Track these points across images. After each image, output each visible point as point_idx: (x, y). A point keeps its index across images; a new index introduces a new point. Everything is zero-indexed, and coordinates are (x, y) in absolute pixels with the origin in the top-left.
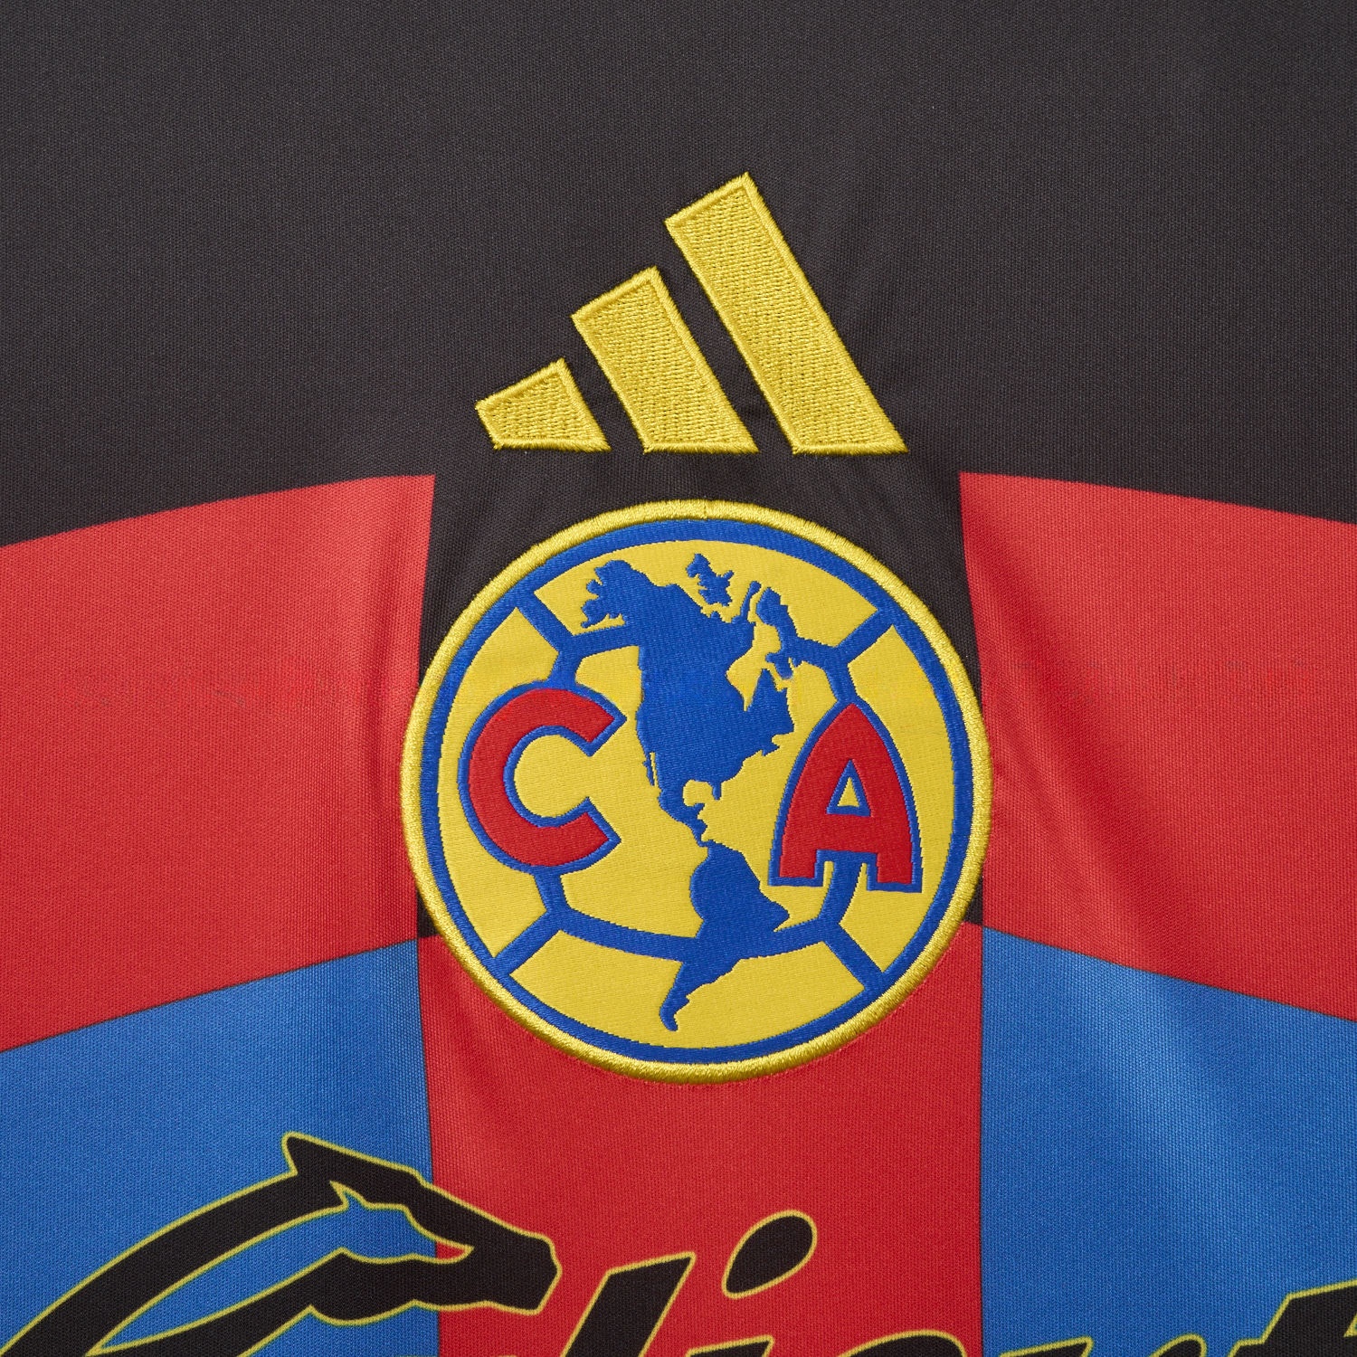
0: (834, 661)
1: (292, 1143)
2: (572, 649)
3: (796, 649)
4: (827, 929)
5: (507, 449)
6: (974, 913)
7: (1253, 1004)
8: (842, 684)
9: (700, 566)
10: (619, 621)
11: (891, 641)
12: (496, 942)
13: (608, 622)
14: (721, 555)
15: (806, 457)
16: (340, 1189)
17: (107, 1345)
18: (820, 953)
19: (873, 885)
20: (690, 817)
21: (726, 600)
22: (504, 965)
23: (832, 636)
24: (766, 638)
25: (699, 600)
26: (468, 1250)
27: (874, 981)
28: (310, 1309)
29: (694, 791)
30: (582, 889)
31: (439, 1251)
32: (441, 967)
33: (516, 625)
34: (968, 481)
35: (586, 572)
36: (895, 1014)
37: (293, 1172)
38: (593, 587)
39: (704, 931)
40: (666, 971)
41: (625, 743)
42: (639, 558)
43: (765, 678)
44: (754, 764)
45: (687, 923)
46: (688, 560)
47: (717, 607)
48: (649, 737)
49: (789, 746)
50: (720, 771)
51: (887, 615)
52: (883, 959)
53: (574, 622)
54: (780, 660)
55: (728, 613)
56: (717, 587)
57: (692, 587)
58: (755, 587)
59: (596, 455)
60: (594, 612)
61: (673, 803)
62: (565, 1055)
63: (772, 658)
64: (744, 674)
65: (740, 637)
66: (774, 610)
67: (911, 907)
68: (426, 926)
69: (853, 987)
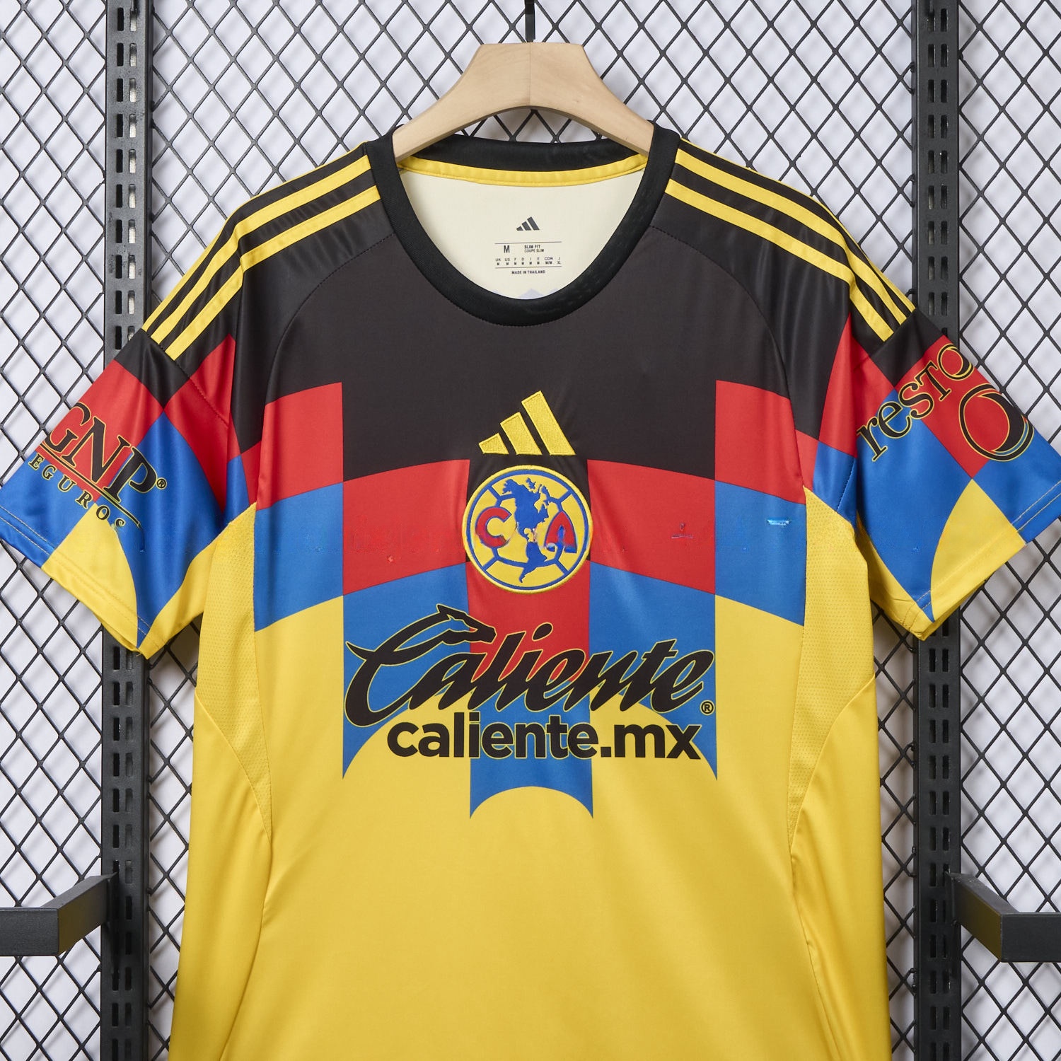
0: (558, 502)
1: (438, 606)
2: (500, 499)
3: (550, 499)
4: (556, 561)
5: (486, 454)
6: (589, 558)
7: (650, 579)
8: (560, 507)
9: (529, 480)
10: (511, 493)
11: (571, 497)
12: (483, 563)
13: (508, 493)
14: (533, 478)
15: (553, 456)
16: (449, 616)
17: (401, 648)
18: (554, 566)
19: (567, 551)
20: (526, 536)
21: (534, 488)
22: (485, 568)
23: (558, 497)
24: (543, 497)
25: (528, 488)
26: (477, 629)
27: (566, 573)
28: (443, 642)
29: (527, 531)
30: (502, 552)
31: (470, 630)
32: (471, 569)
33: (488, 493)
34: (589, 461)
35: (503, 481)
36: (571, 580)
37: (439, 612)
38: (505, 485)
39: (529, 561)
40: (521, 569)
41: (511, 520)
42: (515, 478)
43: (543, 506)
44: (540, 525)
45: (525, 560)
46: (526, 479)
47: (532, 489)
48: (517, 519)
49: (548, 521)
50: (533, 526)
51: (571, 491)
52: (568, 568)
53: (501, 493)
54: (546, 502)
55: (535, 491)
56: (532, 485)
57: (527, 485)
58: (541, 485)
59: (506, 455)
60: (505, 491)
61: (522, 533)
62: (498, 588)
63: (544, 501)
64: (538, 505)
65: (537, 496)
66: (545, 491)
67: (575, 556)
68: (468, 560)
69: (562, 574)
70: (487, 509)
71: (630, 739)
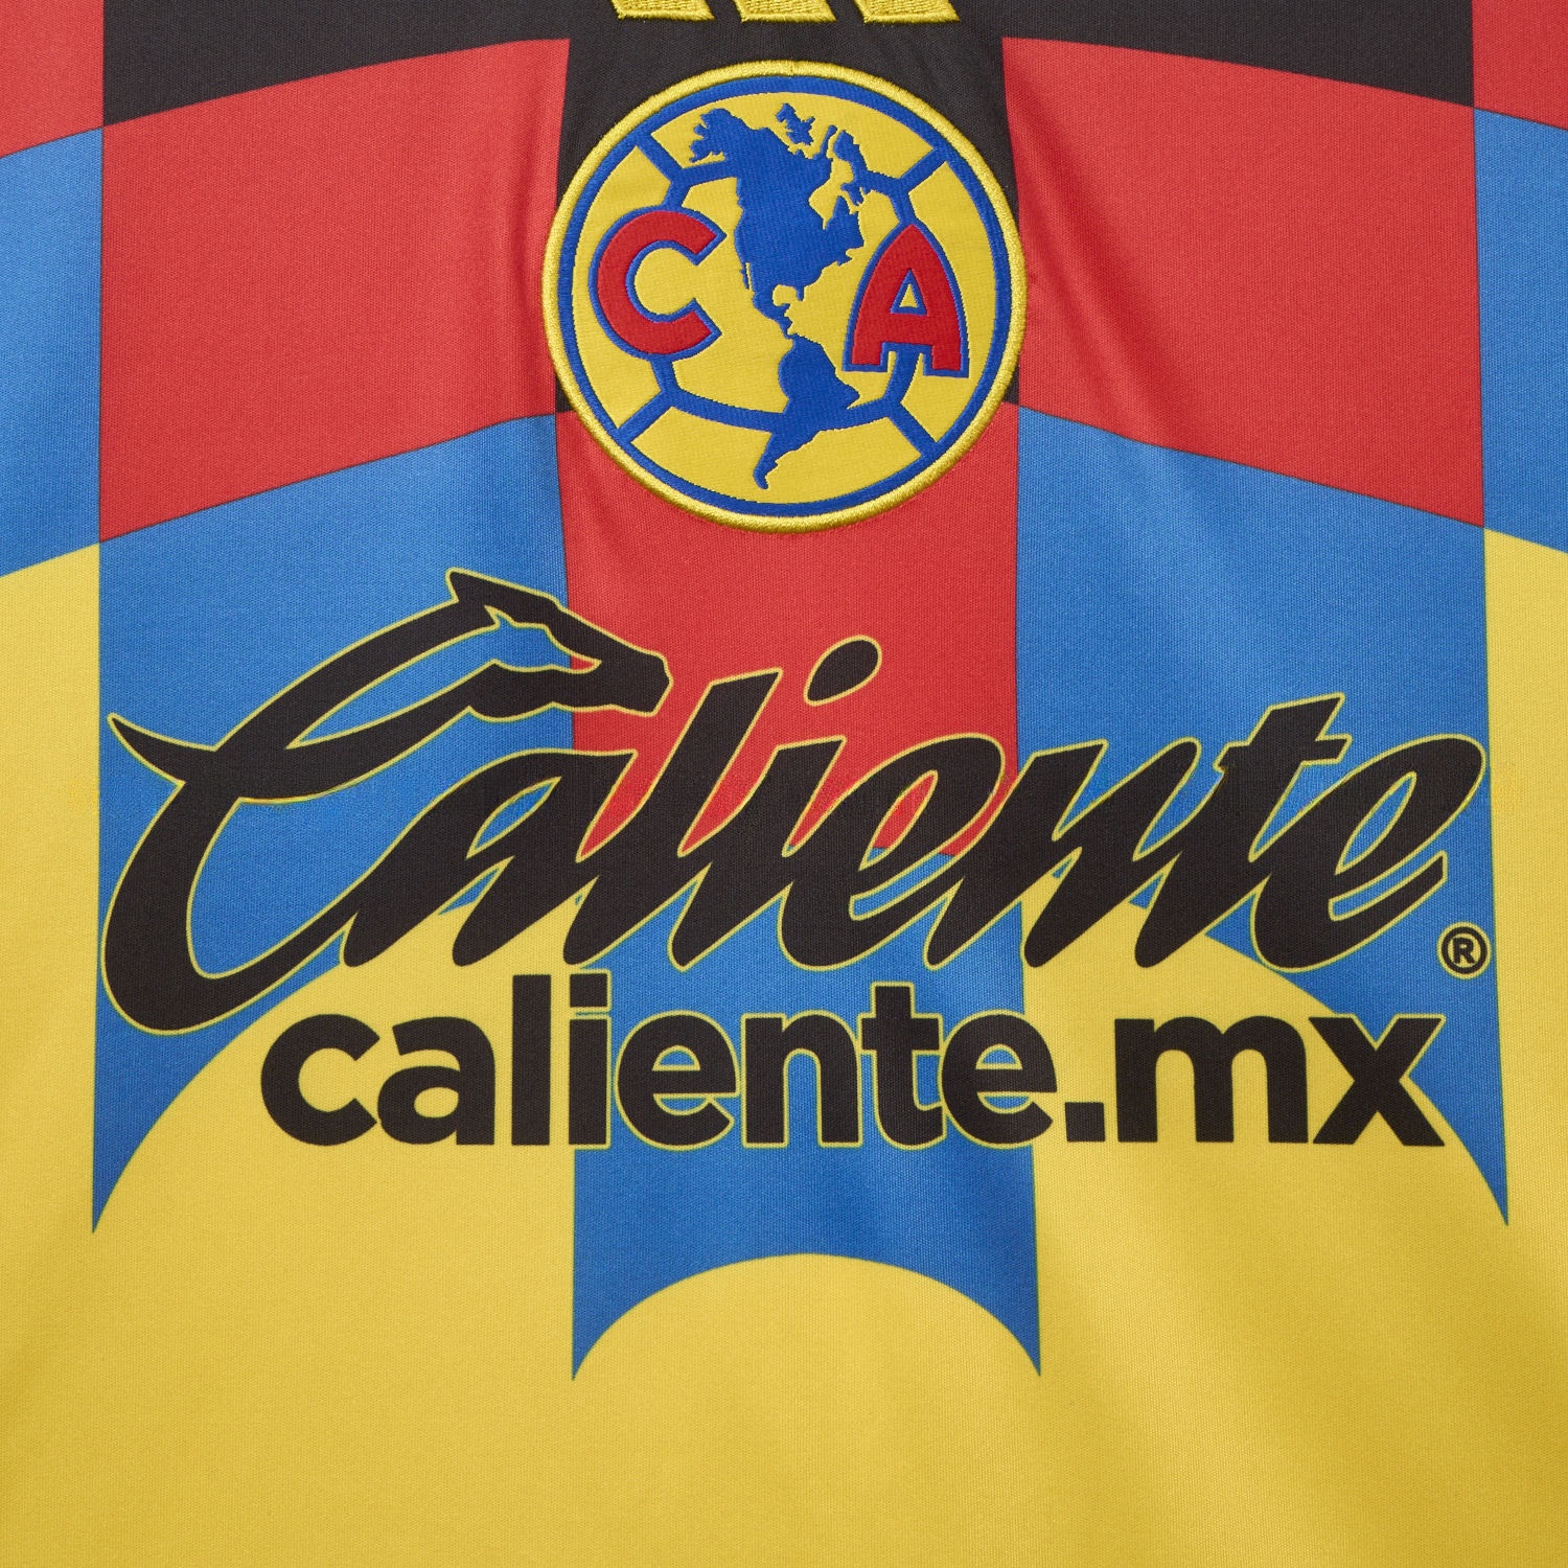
0: (898, 190)
1: (454, 576)
2: (682, 180)
3: (866, 180)
4: (891, 407)
5: (629, 19)
6: (1012, 394)
7: (1242, 471)
8: (904, 208)
9: (787, 113)
10: (720, 157)
11: (944, 173)
12: (620, 416)
13: (711, 158)
14: (805, 105)
15: (875, 26)
16: (492, 611)
17: (314, 733)
18: (885, 426)
19: (930, 370)
20: (779, 315)
21: (809, 140)
22: (626, 435)
23: (896, 169)
24: (842, 171)
25: (786, 141)
26: (597, 663)
27: (931, 450)
28: (469, 709)
29: (782, 294)
30: (691, 373)
31: (572, 663)
32: (576, 435)
33: (636, 159)
34: (1008, 43)
35: (694, 117)
36: (946, 475)
37: (455, 600)
38: (700, 130)
39: (790, 408)
40: (759, 439)
41: (725, 255)
42: (736, 106)
43: (841, 205)
44: (831, 272)
45: (775, 401)
46: (778, 108)
47: (801, 146)
48: (745, 250)
49: (860, 258)
50: (802, 278)
51: (942, 153)
52: (936, 432)
53: (683, 158)
54: (853, 189)
55: (810, 151)
56: (801, 131)
57: (781, 130)
58: (833, 130)
59: (702, 23)
60: (700, 150)
61: (764, 303)
62: (676, 508)
63: (846, 187)
64: (823, 201)
65: (819, 171)
66: (848, 148)
67: (959, 391)
68: (563, 404)
69: (912, 454)
70: (634, 214)
71: (1175, 1073)
